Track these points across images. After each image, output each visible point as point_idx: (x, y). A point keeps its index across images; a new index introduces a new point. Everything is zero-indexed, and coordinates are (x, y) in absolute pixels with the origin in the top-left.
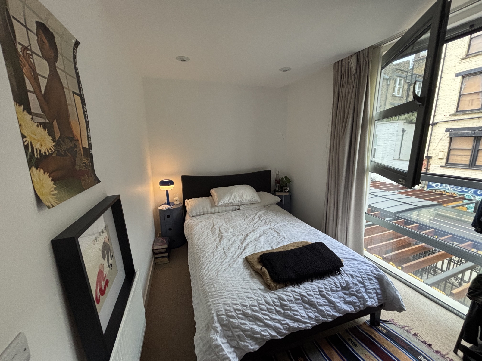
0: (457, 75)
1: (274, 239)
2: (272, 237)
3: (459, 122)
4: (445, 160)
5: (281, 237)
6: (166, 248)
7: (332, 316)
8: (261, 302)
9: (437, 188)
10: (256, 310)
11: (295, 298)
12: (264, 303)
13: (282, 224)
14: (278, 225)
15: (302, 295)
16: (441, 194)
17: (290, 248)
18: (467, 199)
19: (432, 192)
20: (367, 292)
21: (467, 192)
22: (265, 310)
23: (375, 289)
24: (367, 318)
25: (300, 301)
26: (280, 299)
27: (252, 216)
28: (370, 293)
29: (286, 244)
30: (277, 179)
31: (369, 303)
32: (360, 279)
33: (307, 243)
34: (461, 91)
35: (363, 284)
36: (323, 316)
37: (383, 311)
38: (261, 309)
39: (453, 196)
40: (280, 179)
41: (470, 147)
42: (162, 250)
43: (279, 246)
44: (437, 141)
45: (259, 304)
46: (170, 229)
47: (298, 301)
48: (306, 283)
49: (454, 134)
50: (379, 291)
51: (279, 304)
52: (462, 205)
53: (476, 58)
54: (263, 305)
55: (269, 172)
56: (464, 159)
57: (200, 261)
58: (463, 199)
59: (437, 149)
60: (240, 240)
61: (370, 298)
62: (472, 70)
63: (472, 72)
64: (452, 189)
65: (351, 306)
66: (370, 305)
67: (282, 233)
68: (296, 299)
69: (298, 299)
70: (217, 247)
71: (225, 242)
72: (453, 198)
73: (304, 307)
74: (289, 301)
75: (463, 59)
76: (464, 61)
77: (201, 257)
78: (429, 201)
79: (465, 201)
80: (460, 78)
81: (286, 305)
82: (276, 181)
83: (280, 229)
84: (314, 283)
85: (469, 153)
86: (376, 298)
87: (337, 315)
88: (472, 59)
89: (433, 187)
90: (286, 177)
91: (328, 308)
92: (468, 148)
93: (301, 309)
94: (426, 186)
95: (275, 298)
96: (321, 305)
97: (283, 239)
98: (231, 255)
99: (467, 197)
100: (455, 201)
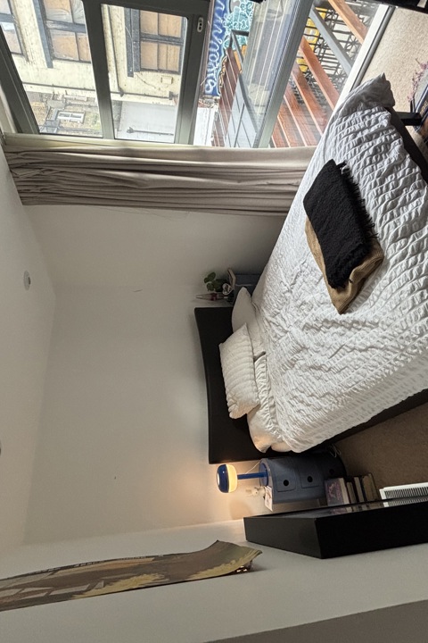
0: (50, 66)
1: (306, 280)
2: (304, 284)
3: (119, 60)
4: (174, 76)
5: (304, 268)
6: (346, 482)
7: (411, 167)
8: (404, 266)
9: (215, 84)
10: (418, 270)
11: (390, 220)
12: (405, 261)
13: (283, 275)
14: (284, 281)
15: (385, 211)
16: (225, 77)
17: (318, 247)
18: (231, 45)
19: (223, 89)
20: (369, 127)
21: (220, 46)
22: (416, 258)
23: (363, 117)
24: (411, 129)
25: (395, 211)
26: (395, 240)
27: (274, 327)
28: (369, 122)
29: (313, 258)
30: (210, 297)
31: (385, 123)
32: (351, 136)
33: (307, 224)
34: (73, 61)
35: (358, 132)
36: (413, 179)
37: (397, 108)
38: (415, 263)
39: (227, 63)
40: (210, 292)
41: (155, 46)
42: (349, 490)
43: (318, 268)
44: (147, 86)
45: (407, 268)
46: (310, 480)
47: (395, 214)
48: (367, 207)
49: (136, 65)
50: (366, 112)
51: (403, 241)
52: (240, 51)
53: (27, 44)
54: (407, 262)
55: (198, 311)
56: (172, 52)
57: (355, 389)
58: (230, 49)
59: (158, 86)
60: (314, 334)
61: (377, 122)
62: (44, 49)
63: (47, 47)
64: (217, 65)
65: (392, 144)
66: (386, 121)
67: (297, 269)
68: (392, 217)
69: (392, 214)
70: (330, 369)
71: (320, 359)
72: (230, 62)
73: (402, 205)
74: (396, 226)
75: (28, 60)
76: (30, 58)
77: (348, 391)
78: (236, 90)
79: (234, 48)
80: (55, 63)
81: (404, 229)
82: (212, 300)
83: (290, 274)
84: (365, 197)
85: (164, 47)
86: (377, 115)
87: (408, 161)
88: (28, 49)
89: (214, 89)
90: (206, 280)
91: (400, 173)
92: (156, 48)
93: (407, 208)
94: (215, 98)
95: (395, 247)
96: (397, 184)
97: (306, 264)
98: (339, 340)
99: (228, 46)
100: (234, 60)
